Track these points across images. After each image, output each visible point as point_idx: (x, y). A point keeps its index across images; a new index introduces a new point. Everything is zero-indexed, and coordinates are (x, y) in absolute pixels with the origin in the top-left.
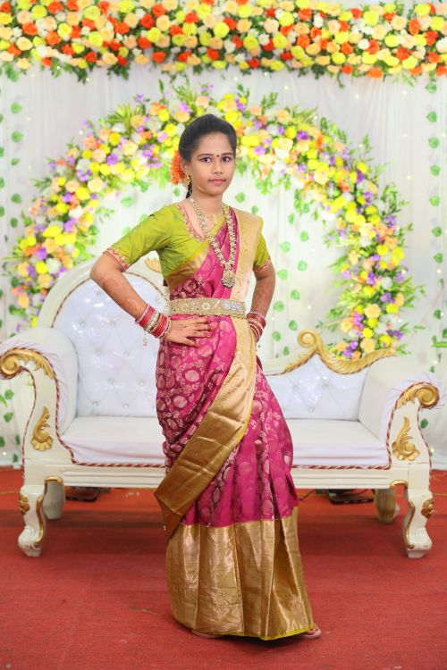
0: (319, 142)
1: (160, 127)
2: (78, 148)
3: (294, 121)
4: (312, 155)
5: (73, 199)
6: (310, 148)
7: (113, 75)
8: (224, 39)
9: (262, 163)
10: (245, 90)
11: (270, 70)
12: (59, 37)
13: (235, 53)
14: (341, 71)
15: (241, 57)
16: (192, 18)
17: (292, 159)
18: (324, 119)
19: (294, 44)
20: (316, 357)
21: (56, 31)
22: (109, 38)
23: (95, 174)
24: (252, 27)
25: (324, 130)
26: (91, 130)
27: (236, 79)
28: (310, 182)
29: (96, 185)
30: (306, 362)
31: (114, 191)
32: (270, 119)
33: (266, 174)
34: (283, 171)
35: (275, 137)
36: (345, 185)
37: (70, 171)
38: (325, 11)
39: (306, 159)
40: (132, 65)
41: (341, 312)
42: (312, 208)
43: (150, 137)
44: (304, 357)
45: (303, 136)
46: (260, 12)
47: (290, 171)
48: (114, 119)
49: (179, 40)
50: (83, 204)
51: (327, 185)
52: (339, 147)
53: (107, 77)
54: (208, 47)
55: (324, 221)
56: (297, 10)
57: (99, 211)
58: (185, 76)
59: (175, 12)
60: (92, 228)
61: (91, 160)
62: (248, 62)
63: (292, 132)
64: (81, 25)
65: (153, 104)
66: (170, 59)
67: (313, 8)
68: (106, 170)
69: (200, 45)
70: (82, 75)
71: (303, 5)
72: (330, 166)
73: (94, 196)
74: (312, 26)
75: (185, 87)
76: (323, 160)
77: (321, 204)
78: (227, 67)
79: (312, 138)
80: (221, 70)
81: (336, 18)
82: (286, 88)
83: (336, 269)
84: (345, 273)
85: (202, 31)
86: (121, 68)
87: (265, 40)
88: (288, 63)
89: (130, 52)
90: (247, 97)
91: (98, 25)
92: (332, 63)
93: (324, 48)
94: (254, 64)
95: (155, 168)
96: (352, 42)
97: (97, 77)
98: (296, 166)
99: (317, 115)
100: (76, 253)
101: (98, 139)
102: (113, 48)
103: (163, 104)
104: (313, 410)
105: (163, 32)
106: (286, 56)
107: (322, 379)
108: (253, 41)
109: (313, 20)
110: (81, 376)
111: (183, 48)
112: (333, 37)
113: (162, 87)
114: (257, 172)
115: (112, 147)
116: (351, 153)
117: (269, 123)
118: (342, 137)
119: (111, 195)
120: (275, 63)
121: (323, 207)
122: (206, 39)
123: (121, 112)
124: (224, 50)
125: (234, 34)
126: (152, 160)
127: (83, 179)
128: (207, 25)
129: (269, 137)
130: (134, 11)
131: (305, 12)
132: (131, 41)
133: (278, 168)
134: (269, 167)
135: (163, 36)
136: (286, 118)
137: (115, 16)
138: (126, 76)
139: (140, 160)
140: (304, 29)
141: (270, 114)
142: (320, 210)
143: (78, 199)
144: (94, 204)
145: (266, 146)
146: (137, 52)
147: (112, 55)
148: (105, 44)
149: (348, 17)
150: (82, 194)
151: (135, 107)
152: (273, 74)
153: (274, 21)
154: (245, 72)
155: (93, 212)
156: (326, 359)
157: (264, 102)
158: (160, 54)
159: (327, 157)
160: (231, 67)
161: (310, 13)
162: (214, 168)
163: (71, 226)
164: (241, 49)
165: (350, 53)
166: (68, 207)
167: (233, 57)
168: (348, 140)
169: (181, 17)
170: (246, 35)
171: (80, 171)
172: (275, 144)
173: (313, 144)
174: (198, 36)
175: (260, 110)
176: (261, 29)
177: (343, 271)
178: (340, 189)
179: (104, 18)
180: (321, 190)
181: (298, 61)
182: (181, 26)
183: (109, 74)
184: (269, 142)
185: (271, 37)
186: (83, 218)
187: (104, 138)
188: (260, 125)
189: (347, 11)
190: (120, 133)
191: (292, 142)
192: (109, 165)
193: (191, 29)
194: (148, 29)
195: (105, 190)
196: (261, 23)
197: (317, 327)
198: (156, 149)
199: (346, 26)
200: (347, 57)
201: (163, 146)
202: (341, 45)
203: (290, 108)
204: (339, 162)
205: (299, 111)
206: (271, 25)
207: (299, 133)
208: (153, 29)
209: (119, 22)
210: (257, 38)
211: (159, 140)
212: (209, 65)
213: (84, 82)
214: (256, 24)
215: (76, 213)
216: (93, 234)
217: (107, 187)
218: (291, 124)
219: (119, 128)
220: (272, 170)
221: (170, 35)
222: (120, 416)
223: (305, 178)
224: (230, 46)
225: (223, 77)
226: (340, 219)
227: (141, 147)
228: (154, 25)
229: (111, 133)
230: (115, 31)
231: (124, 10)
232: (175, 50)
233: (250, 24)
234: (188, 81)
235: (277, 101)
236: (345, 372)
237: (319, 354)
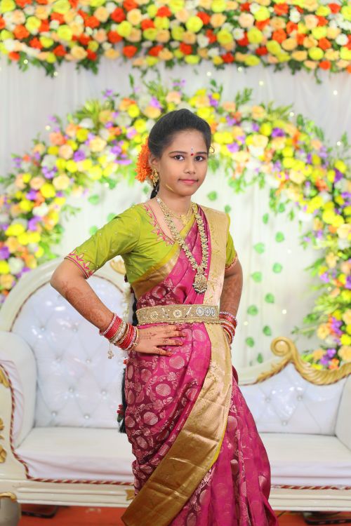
0: (296, 140)
1: (129, 122)
2: (44, 144)
3: (269, 117)
4: (288, 153)
5: (37, 196)
6: (286, 145)
7: (83, 70)
8: (197, 33)
9: (236, 161)
10: (218, 85)
11: (244, 65)
12: (27, 31)
13: (209, 47)
14: (318, 67)
15: (214, 52)
16: (165, 12)
17: (266, 156)
18: (300, 116)
19: (270, 39)
20: (290, 367)
21: (24, 25)
22: (79, 32)
23: (61, 170)
24: (226, 22)
25: (300, 127)
26: (58, 126)
27: (209, 74)
28: (285, 182)
29: (62, 182)
30: (279, 371)
31: (81, 188)
32: (244, 116)
33: (239, 171)
34: (257, 170)
35: (248, 134)
36: (322, 184)
37: (35, 167)
38: (302, 6)
39: (281, 157)
40: (102, 60)
41: (318, 318)
42: (288, 208)
43: (119, 133)
44: (277, 367)
45: (278, 133)
46: (234, 6)
47: (264, 169)
48: (82, 114)
49: (150, 35)
50: (48, 202)
51: (304, 184)
52: (316, 145)
53: (75, 72)
54: (181, 42)
55: (300, 222)
56: (273, 4)
57: (64, 209)
58: (157, 71)
59: (147, 5)
60: (58, 227)
61: (58, 156)
62: (222, 57)
63: (267, 129)
64: (50, 19)
65: (125, 99)
66: (142, 54)
67: (289, 2)
68: (73, 166)
69: (172, 40)
70: (50, 69)
72: (306, 164)
73: (59, 193)
74: (288, 21)
75: (157, 82)
76: (299, 158)
77: (297, 204)
78: (200, 61)
79: (287, 135)
80: (194, 65)
81: (313, 13)
82: (261, 83)
83: (313, 272)
84: (323, 276)
85: (175, 25)
86: (90, 62)
87: (239, 35)
88: (264, 58)
89: (100, 46)
90: (220, 93)
91: (67, 18)
92: (309, 58)
93: (301, 43)
94: (229, 59)
95: (124, 165)
96: (329, 37)
97: (65, 72)
98: (271, 165)
99: (293, 112)
100: (40, 253)
101: (64, 134)
102: (82, 42)
103: (133, 99)
104: (287, 423)
105: (134, 26)
106: (261, 51)
107: (296, 390)
108: (227, 36)
109: (289, 15)
110: (39, 383)
111: (155, 43)
112: (310, 32)
113: (132, 82)
114: (230, 171)
115: (79, 143)
116: (328, 152)
117: (243, 120)
118: (320, 134)
119: (77, 193)
120: (250, 59)
121: (299, 207)
122: (178, 34)
123: (89, 107)
124: (196, 45)
125: (208, 29)
126: (121, 157)
127: (48, 176)
128: (180, 19)
129: (243, 135)
130: (104, 5)
131: (281, 6)
132: (101, 35)
133: (252, 166)
134: (242, 165)
135: (134, 30)
136: (261, 115)
137: (85, 9)
138: (95, 71)
139: (108, 157)
140: (280, 23)
141: (244, 110)
142: (296, 210)
143: (43, 197)
144: (60, 202)
145: (240, 143)
146: (107, 46)
147: (81, 49)
148: (74, 38)
149: (326, 11)
150: (47, 191)
151: (104, 102)
152: (248, 70)
153: (248, 16)
154: (219, 67)
155: (58, 210)
156: (300, 369)
157: (238, 98)
158: (131, 49)
159: (304, 155)
160: (204, 63)
161: (286, 7)
162: (187, 167)
163: (35, 224)
164: (214, 43)
165: (328, 48)
166: (33, 204)
167: (206, 52)
168: (326, 138)
169: (152, 11)
170: (220, 29)
171: (45, 168)
172: (249, 140)
173: (290, 141)
174: (170, 30)
175: (234, 105)
176: (235, 24)
177: (320, 274)
178: (317, 188)
179: (74, 11)
180: (297, 189)
181: (274, 56)
182: (153, 20)
183: (78, 68)
184: (243, 139)
185: (246, 31)
186: (47, 216)
187: (71, 133)
188: (233, 121)
189: (325, 6)
190: (88, 129)
191: (266, 140)
192: (76, 161)
193: (163, 23)
194: (118, 23)
195: (71, 187)
196: (235, 18)
197: (293, 333)
198: (124, 146)
199: (324, 21)
200: (324, 52)
201: (132, 142)
202: (318, 41)
203: (266, 104)
204: (316, 161)
205: (274, 107)
206: (246, 19)
207: (275, 130)
208: (124, 24)
209: (89, 17)
210: (231, 33)
211: (128, 136)
212: (182, 60)
213: (52, 76)
214: (230, 18)
215: (40, 211)
216: (58, 232)
217: (74, 185)
218: (266, 121)
219: (87, 124)
220: (245, 169)
221: (142, 29)
222: (81, 427)
223: (280, 177)
224: (204, 41)
225: (196, 72)
226: (317, 219)
227: (109, 144)
228: (125, 19)
229: (79, 128)
230: (85, 24)
231: (94, 4)
232: (146, 45)
233: (224, 18)
234: (159, 76)
235: (252, 97)
236: (321, 383)
237: (294, 364)
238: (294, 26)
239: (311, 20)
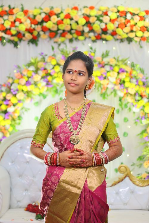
0: (131, 74)
1: (51, 67)
2: (12, 78)
3: (117, 63)
4: (127, 80)
5: (9, 103)
6: (126, 76)
7: (31, 44)
8: (83, 26)
9: (102, 84)
10: (94, 49)
11: (106, 40)
12: (4, 27)
13: (89, 32)
14: (141, 40)
15: (91, 34)
16: (68, 16)
17: (117, 82)
18: (133, 63)
19: (117, 28)
20: (127, 178)
21: (3, 24)
22: (28, 26)
23: (20, 90)
24: (97, 20)
25: (133, 68)
26: (19, 70)
27: (90, 45)
28: (126, 93)
29: (20, 96)
30: (122, 180)
31: (30, 99)
32: (106, 63)
33: (104, 89)
34: (113, 88)
35: (108, 72)
36: (144, 94)
37: (8, 89)
38: (132, 12)
39: (124, 82)
40: (40, 39)
41: (144, 158)
42: (129, 105)
43: (47, 73)
45: (122, 71)
46: (100, 13)
47: (116, 88)
48: (30, 64)
49: (62, 27)
50: (14, 105)
51: (135, 94)
52: (140, 76)
53: (27, 46)
54: (76, 30)
55: (134, 113)
56: (118, 11)
57: (22, 108)
58: (65, 44)
59: (59, 14)
60: (19, 117)
61: (19, 84)
62: (96, 37)
63: (117, 69)
64: (15, 21)
65: (50, 57)
66: (58, 35)
67: (126, 10)
68: (26, 88)
69: (72, 29)
70: (16, 44)
71: (121, 9)
72: (136, 85)
73: (19, 101)
74: (126, 19)
75: (65, 48)
76: (132, 82)
77: (132, 104)
78: (85, 39)
79: (127, 72)
80: (82, 41)
81: (138, 15)
82: (114, 48)
83: (141, 136)
84: (145, 138)
85: (73, 23)
86: (34, 41)
87: (103, 26)
88: (115, 37)
89: (39, 34)
90: (95, 52)
91: (23, 20)
92: (136, 36)
93: (132, 29)
94: (98, 38)
95: (50, 87)
96: (145, 26)
97: (23, 45)
98: (119, 86)
99: (130, 61)
100: (11, 129)
101: (21, 74)
102: (30, 31)
103: (54, 56)
104: (126, 204)
105: (54, 23)
106: (114, 34)
108: (98, 27)
109: (126, 16)
110: (12, 188)
111: (64, 31)
112: (136, 24)
113: (53, 49)
114: (100, 89)
115: (28, 77)
116: (146, 79)
117: (105, 65)
118: (142, 71)
119: (28, 101)
120: (108, 37)
121: (133, 105)
122: (74, 26)
123: (33, 61)
124: (83, 31)
125: (88, 24)
126: (48, 83)
127: (14, 93)
128: (75, 19)
129: (106, 72)
130: (40, 14)
131: (122, 12)
132: (39, 28)
133: (110, 86)
134: (106, 86)
135: (54, 25)
136: (114, 62)
137: (32, 17)
138: (37, 45)
139: (42, 84)
140: (123, 20)
141: (106, 60)
142: (132, 107)
143: (12, 103)
144: (20, 105)
145: (104, 76)
146: (42, 33)
147: (30, 35)
148: (27, 30)
149: (143, 14)
150: (14, 100)
151: (39, 58)
152: (108, 42)
153: (107, 17)
154: (94, 41)
155: (19, 109)
157: (103, 55)
158: (53, 34)
159: (134, 81)
160: (87, 40)
161: (125, 13)
163: (8, 116)
164: (92, 30)
165: (145, 31)
166: (7, 107)
167: (88, 34)
168: (145, 73)
169: (62, 16)
170: (94, 23)
171: (13, 89)
172: (108, 74)
173: (128, 74)
174: (71, 25)
175: (101, 58)
176: (101, 21)
177: (144, 137)
178: (141, 96)
179: (26, 17)
180: (132, 97)
181: (120, 35)
182: (62, 20)
183: (28, 44)
184: (105, 74)
185: (106, 24)
186: (14, 112)
187: (25, 73)
188: (101, 66)
189: (143, 11)
190: (33, 71)
191: (116, 74)
192: (27, 86)
193: (67, 21)
194: (46, 22)
195: (25, 98)
196: (101, 18)
197: (132, 165)
198: (49, 78)
199: (142, 19)
200: (143, 33)
201: (53, 77)
202: (140, 28)
203: (116, 57)
204: (141, 83)
205: (120, 59)
206: (106, 19)
207: (121, 69)
208: (49, 22)
209: (33, 20)
210: (99, 25)
211: (53, 74)
212: (76, 39)
213: (17, 48)
214: (99, 19)
215: (11, 109)
216: (19, 119)
217: (27, 97)
218: (116, 65)
219: (32, 68)
220: (107, 88)
221: (58, 25)
223: (124, 91)
224: (86, 29)
225: (83, 44)
226: (142, 111)
227: (43, 78)
228: (50, 20)
229: (28, 71)
230: (31, 23)
231: (35, 14)
232: (60, 32)
233: (96, 19)
234: (66, 46)
235: (110, 54)
236: (142, 185)
237: (129, 177)
238: (129, 21)
239: (137, 18)
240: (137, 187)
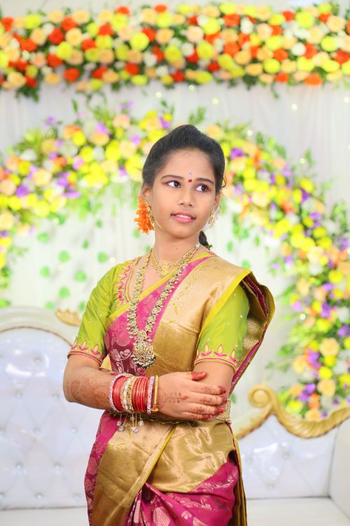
0: (256, 159)
1: (75, 151)
3: (226, 137)
4: (249, 174)
6: (247, 166)
7: (23, 99)
8: (143, 51)
10: (169, 104)
11: (196, 83)
13: (157, 66)
14: (275, 80)
15: (163, 71)
16: (106, 30)
18: (259, 134)
19: (222, 53)
20: (273, 419)
22: (15, 57)
23: (4, 208)
24: (173, 37)
25: (261, 146)
27: (159, 95)
28: (248, 206)
29: (5, 221)
30: (260, 426)
31: (27, 227)
36: (288, 206)
38: (254, 15)
39: (242, 179)
40: (43, 86)
41: (293, 350)
42: (253, 234)
43: (64, 163)
44: (257, 420)
45: (237, 153)
46: (181, 20)
48: (24, 146)
49: (93, 56)
51: (269, 207)
52: (278, 164)
53: (14, 102)
54: (126, 62)
55: (267, 248)
56: (222, 15)
57: (11, 250)
58: (102, 94)
59: (87, 24)
60: (5, 270)
62: (171, 75)
65: (69, 127)
66: (85, 76)
67: (240, 13)
68: (16, 203)
69: (116, 60)
71: (229, 9)
72: (270, 185)
73: (4, 233)
74: (239, 32)
75: (103, 106)
76: (262, 179)
77: (263, 228)
78: (149, 81)
79: (247, 155)
80: (141, 86)
81: (266, 22)
82: (215, 101)
83: (284, 301)
84: (295, 305)
85: (118, 44)
86: (30, 89)
87: (188, 50)
88: (217, 74)
89: (39, 71)
90: (172, 113)
92: (265, 72)
93: (254, 56)
94: (178, 78)
95: (72, 198)
96: (285, 48)
98: (232, 188)
99: (252, 129)
101: (5, 169)
102: (20, 68)
103: (78, 125)
105: (74, 47)
106: (213, 67)
107: (280, 446)
108: (176, 52)
109: (240, 26)
111: (98, 64)
112: (264, 43)
113: (75, 107)
115: (22, 177)
116: (292, 170)
118: (282, 152)
119: (23, 232)
120: (202, 76)
121: (265, 232)
122: (123, 53)
123: (30, 138)
124: (143, 64)
125: (154, 46)
126: (68, 190)
128: (123, 37)
130: (41, 26)
131: (232, 17)
132: (39, 59)
135: (75, 51)
136: (217, 135)
137: (21, 33)
138: (36, 98)
139: (55, 191)
140: (232, 36)
142: (261, 235)
144: (4, 243)
146: (47, 71)
147: (19, 75)
148: (11, 64)
149: (279, 20)
151: (46, 130)
152: (201, 89)
153: (197, 30)
154: (169, 87)
155: (4, 251)
156: (284, 421)
157: (191, 118)
158: (73, 72)
159: (266, 175)
160: (152, 82)
161: (236, 18)
164: (162, 61)
165: (284, 59)
167: (154, 71)
168: (288, 155)
169: (93, 30)
170: (167, 45)
173: (250, 161)
174: (114, 50)
176: (183, 39)
177: (292, 302)
178: (283, 210)
179: (8, 35)
180: (261, 213)
181: (227, 71)
182: (94, 39)
183: (17, 96)
185: (195, 46)
187: (12, 167)
189: (278, 13)
190: (31, 162)
192: (19, 197)
193: (105, 42)
194: (57, 44)
195: (15, 225)
196: (183, 32)
197: (267, 367)
198: (71, 177)
199: (277, 30)
200: (281, 63)
201: (80, 173)
202: (273, 52)
203: (222, 123)
204: (280, 180)
205: (231, 126)
206: (194, 33)
207: (233, 150)
208: (63, 45)
209: (25, 41)
210: (180, 49)
211: (76, 167)
212: (128, 82)
214: (177, 33)
216: (5, 276)
217: (20, 224)
218: (224, 141)
219: (29, 155)
221: (83, 50)
222: (34, 508)
223: (242, 200)
224: (151, 59)
225: (145, 94)
226: (286, 244)
227: (55, 176)
228: (63, 39)
229: (20, 161)
230: (22, 48)
231: (29, 26)
232: (89, 67)
233: (171, 33)
234: (105, 101)
235: (207, 115)
236: (309, 436)
237: (276, 415)
238: (247, 38)
239: (265, 30)
240: (298, 439)
